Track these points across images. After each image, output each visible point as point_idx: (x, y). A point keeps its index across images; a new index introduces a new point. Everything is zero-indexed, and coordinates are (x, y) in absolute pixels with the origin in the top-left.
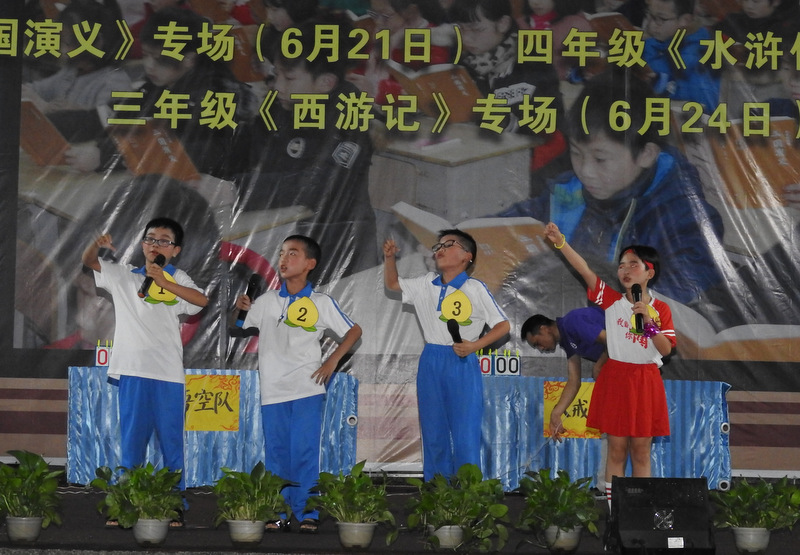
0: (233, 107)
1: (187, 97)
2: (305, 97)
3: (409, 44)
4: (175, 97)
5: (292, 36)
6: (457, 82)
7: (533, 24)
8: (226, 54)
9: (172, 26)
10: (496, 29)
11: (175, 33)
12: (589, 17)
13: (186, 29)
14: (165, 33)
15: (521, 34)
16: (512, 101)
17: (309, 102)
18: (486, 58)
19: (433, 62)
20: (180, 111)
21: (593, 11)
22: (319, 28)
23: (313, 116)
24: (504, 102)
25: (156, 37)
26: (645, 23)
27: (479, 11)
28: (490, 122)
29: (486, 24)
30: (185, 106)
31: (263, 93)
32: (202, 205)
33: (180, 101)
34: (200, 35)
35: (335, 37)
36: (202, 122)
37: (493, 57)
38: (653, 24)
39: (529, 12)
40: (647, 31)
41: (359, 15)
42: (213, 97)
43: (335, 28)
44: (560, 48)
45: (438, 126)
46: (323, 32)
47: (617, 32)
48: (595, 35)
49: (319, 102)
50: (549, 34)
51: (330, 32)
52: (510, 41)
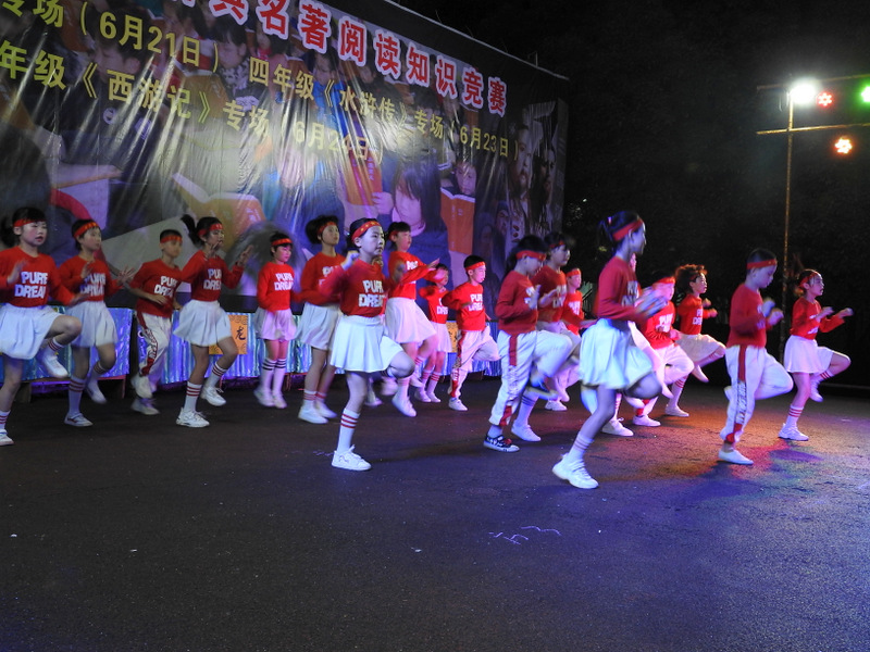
0: (62, 69)
1: (24, 52)
2: (118, 74)
3: (186, 50)
4: (15, 50)
5: (108, 19)
6: (215, 87)
7: (259, 54)
8: (56, 20)
10: (238, 51)
12: (288, 58)
15: (252, 59)
16: (245, 109)
17: (121, 79)
18: (231, 72)
19: (200, 67)
20: (18, 63)
21: (289, 55)
22: (128, 18)
23: (123, 91)
24: (240, 107)
26: (315, 70)
27: (229, 36)
28: (233, 121)
29: (232, 46)
30: (22, 60)
31: (87, 63)
32: (36, 152)
33: (18, 54)
35: (139, 28)
36: (37, 78)
37: (236, 73)
38: (319, 72)
39: (257, 45)
40: (315, 77)
41: (156, 16)
42: (46, 57)
43: (140, 21)
44: (273, 77)
45: (202, 118)
46: (132, 22)
47: (301, 72)
48: (290, 72)
49: (127, 80)
50: (267, 64)
51: (136, 24)
52: (245, 63)
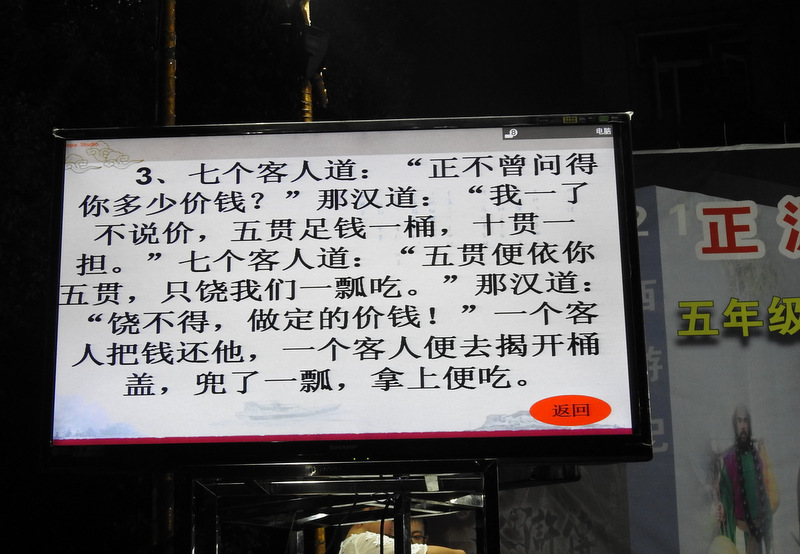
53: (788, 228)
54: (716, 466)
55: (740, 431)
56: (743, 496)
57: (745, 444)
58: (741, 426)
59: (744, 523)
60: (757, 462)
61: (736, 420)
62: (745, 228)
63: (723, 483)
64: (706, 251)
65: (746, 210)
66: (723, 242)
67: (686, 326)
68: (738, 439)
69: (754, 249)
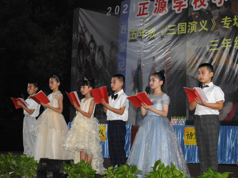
9: (226, 18)
11: (227, 20)
13: (230, 18)
14: (224, 20)
25: (222, 22)
30: (230, 43)
34: (234, 19)
36: (235, 47)
53: (155, 7)
54: (133, 74)
55: (139, 64)
56: (138, 81)
57: (139, 68)
58: (139, 63)
59: (137, 88)
60: (141, 72)
61: (138, 61)
62: (146, 8)
63: (134, 78)
64: (138, 15)
65: (148, 3)
66: (141, 13)
67: (131, 37)
68: (138, 66)
69: (147, 14)
